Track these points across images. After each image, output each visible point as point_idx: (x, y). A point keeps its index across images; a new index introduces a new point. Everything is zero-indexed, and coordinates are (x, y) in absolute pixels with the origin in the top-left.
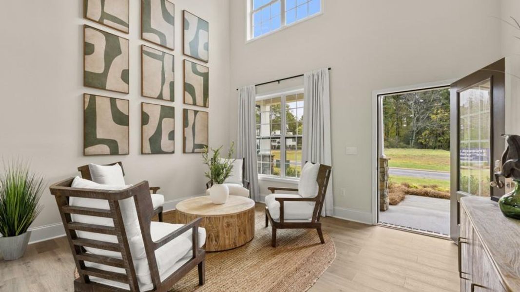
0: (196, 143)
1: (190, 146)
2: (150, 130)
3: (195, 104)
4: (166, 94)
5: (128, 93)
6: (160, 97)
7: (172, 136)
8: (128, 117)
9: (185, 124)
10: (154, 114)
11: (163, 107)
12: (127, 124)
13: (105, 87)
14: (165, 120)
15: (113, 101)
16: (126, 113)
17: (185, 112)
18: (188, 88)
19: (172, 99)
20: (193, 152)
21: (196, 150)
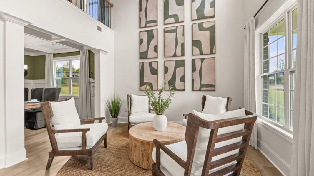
0: (202, 83)
1: (197, 85)
2: (169, 76)
3: (201, 53)
4: (179, 52)
5: (157, 58)
6: (175, 55)
7: (183, 79)
8: (157, 70)
9: (194, 70)
10: (171, 66)
11: (176, 61)
12: (157, 74)
13: (147, 57)
14: (178, 69)
15: (150, 63)
16: (156, 68)
17: (194, 61)
18: (196, 43)
19: (183, 55)
20: (200, 90)
21: (202, 89)
